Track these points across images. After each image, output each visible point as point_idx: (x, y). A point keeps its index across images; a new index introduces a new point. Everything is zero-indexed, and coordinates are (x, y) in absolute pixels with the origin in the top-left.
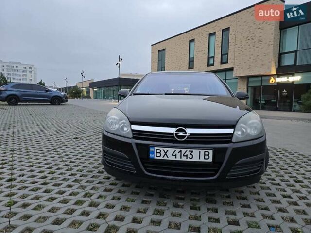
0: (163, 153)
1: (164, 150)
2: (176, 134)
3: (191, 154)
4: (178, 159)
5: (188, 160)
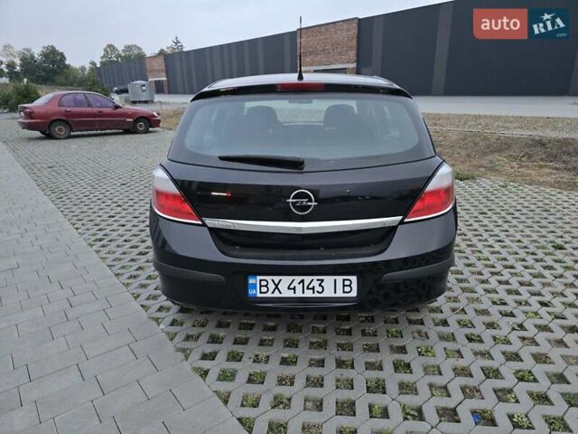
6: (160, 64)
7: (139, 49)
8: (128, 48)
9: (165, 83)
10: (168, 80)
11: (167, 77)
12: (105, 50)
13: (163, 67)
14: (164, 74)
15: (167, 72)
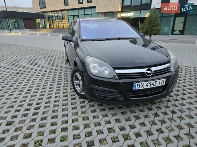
0: (141, 86)
1: (142, 84)
2: (147, 73)
3: (156, 83)
4: (149, 87)
5: (154, 86)
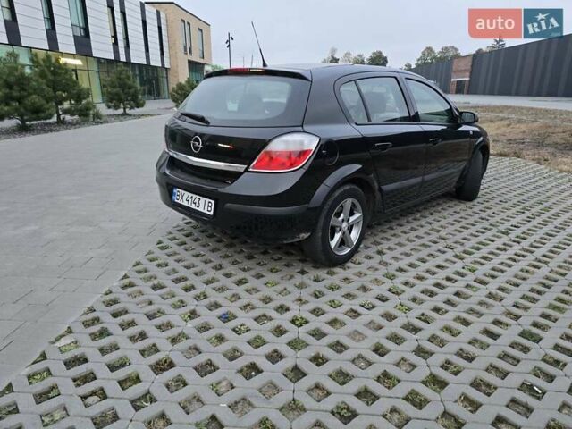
6: (467, 64)
7: (456, 50)
8: (446, 49)
9: (467, 83)
10: (470, 81)
11: (470, 77)
12: (424, 54)
13: (469, 67)
14: (468, 74)
15: (471, 72)
